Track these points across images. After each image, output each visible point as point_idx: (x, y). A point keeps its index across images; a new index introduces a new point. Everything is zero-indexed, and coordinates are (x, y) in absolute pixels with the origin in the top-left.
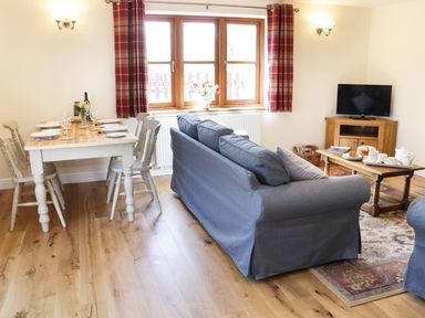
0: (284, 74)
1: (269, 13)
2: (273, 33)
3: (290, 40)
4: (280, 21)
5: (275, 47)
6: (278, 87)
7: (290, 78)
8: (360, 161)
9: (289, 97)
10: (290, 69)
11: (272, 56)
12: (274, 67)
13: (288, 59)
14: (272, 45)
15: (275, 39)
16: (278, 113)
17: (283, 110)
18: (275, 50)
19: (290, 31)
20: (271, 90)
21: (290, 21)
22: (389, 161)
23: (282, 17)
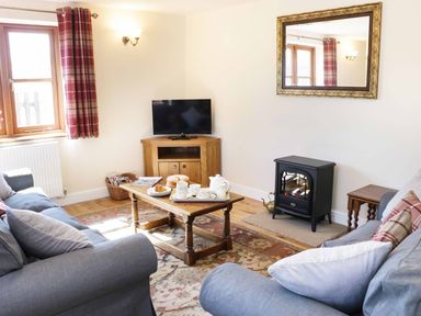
0: (84, 92)
1: (60, 18)
2: (66, 43)
3: (89, 52)
4: (73, 28)
5: (69, 59)
6: (77, 108)
7: (92, 96)
8: (168, 196)
9: (94, 119)
10: (91, 86)
11: (67, 71)
12: (70, 85)
13: (88, 74)
14: (66, 57)
15: (69, 50)
16: (80, 139)
17: (86, 135)
18: (70, 64)
19: (88, 40)
20: (69, 113)
21: (87, 28)
22: (202, 193)
23: (76, 24)
